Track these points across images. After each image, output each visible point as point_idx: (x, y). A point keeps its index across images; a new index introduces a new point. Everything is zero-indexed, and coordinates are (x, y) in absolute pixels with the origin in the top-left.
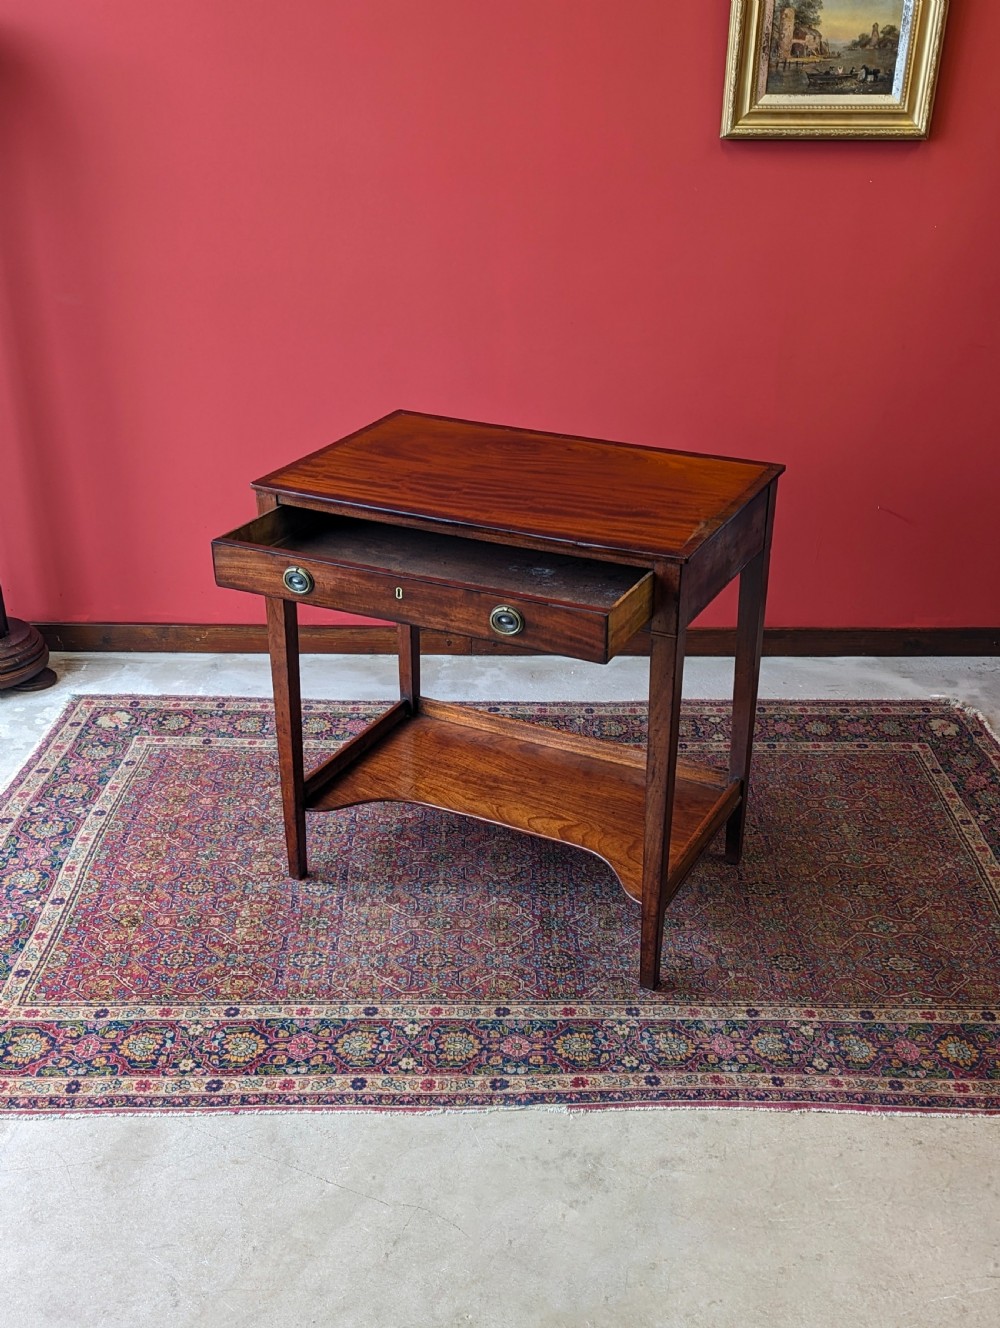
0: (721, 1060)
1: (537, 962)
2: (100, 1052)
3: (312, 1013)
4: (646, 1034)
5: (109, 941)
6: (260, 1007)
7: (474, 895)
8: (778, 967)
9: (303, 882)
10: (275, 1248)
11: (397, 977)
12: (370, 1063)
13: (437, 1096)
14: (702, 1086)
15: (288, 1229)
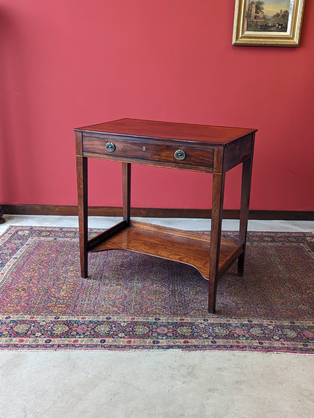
0: (239, 336)
1: (170, 304)
2: (6, 330)
3: (87, 319)
4: (211, 327)
5: (14, 295)
6: (67, 316)
7: (147, 284)
8: (258, 307)
9: (86, 279)
10: (67, 396)
11: (119, 308)
12: (107, 335)
13: (132, 346)
14: (232, 344)
15: (73, 390)
